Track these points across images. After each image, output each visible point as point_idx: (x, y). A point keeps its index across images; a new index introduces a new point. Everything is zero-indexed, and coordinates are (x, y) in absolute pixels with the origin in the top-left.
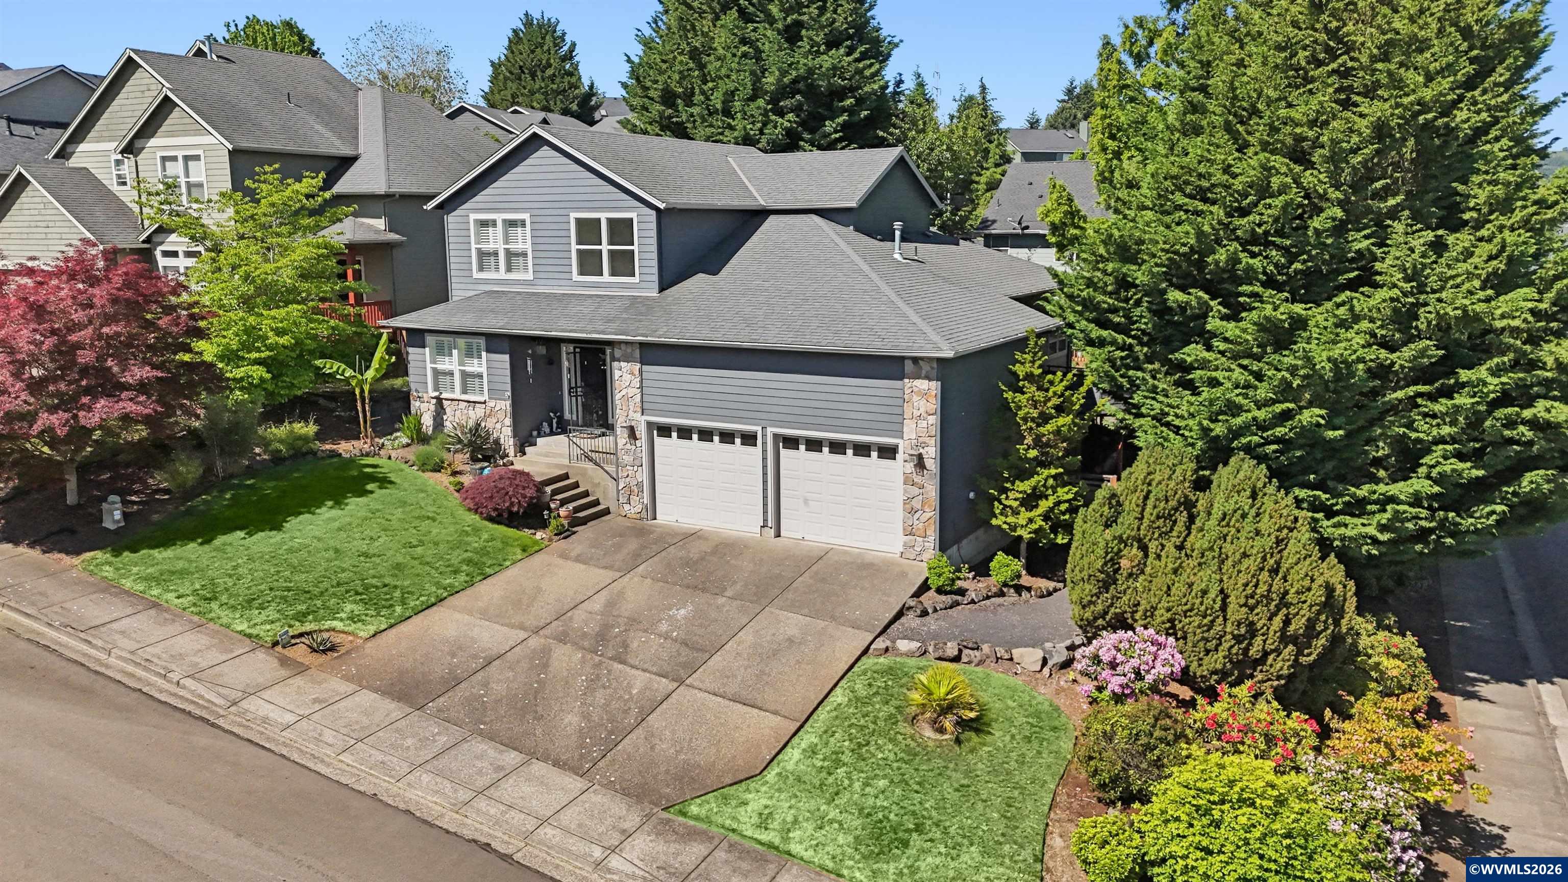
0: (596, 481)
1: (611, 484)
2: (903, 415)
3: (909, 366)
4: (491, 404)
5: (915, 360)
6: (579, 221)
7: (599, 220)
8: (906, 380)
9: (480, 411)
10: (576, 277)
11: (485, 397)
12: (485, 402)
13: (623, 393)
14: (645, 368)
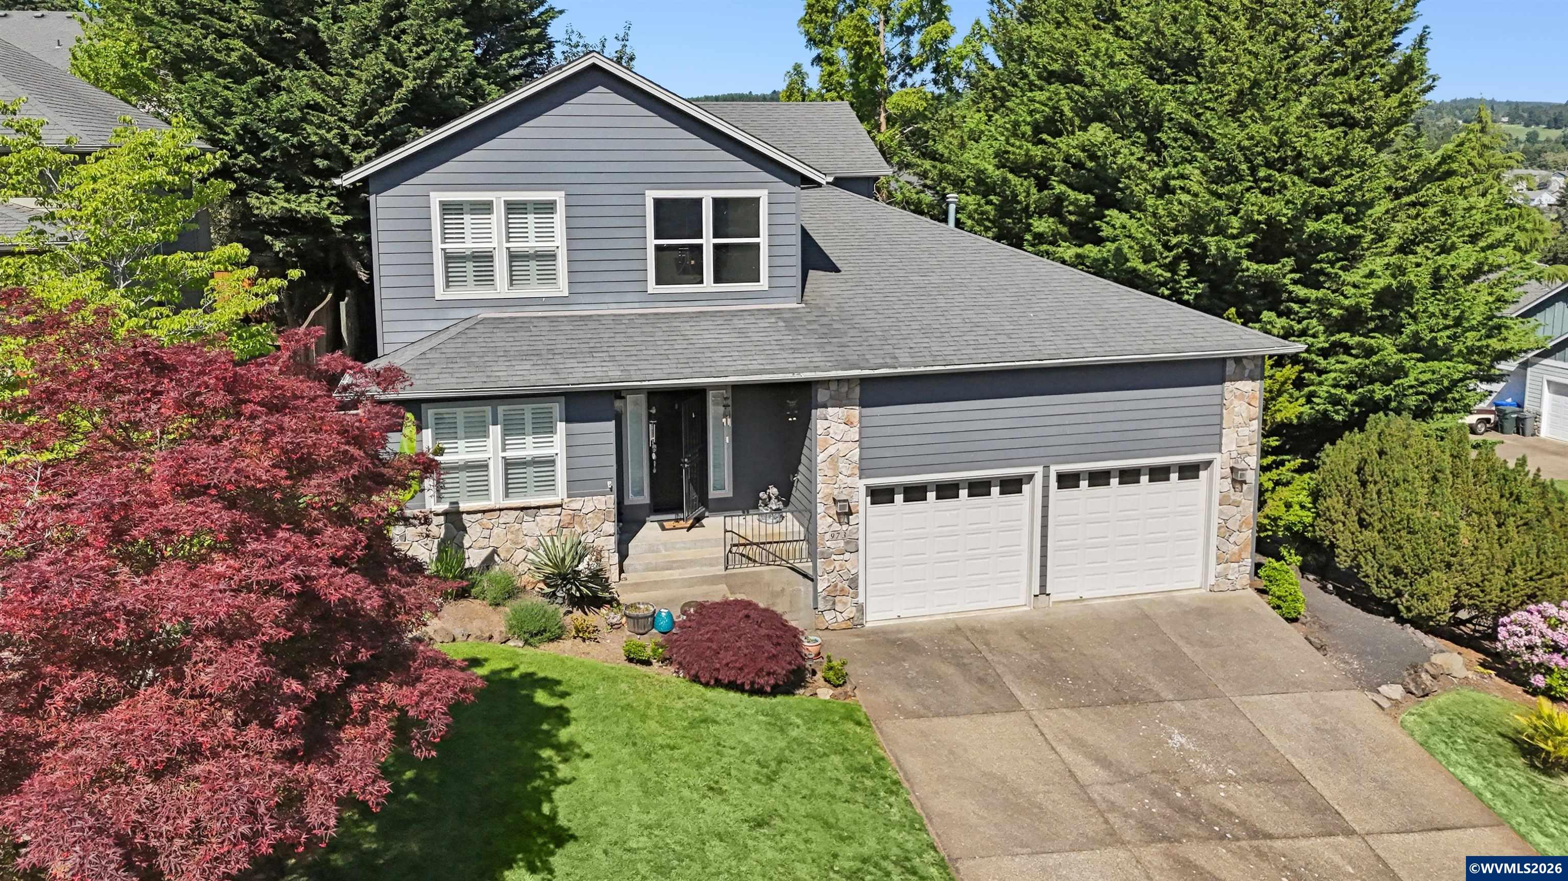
0: (778, 588)
1: (804, 586)
2: (1221, 424)
3: (1230, 367)
4: (577, 504)
5: (1238, 360)
6: (658, 203)
7: (698, 202)
8: (1227, 384)
9: (547, 520)
10: (652, 287)
11: (560, 494)
12: (560, 506)
13: (832, 450)
14: (868, 411)
